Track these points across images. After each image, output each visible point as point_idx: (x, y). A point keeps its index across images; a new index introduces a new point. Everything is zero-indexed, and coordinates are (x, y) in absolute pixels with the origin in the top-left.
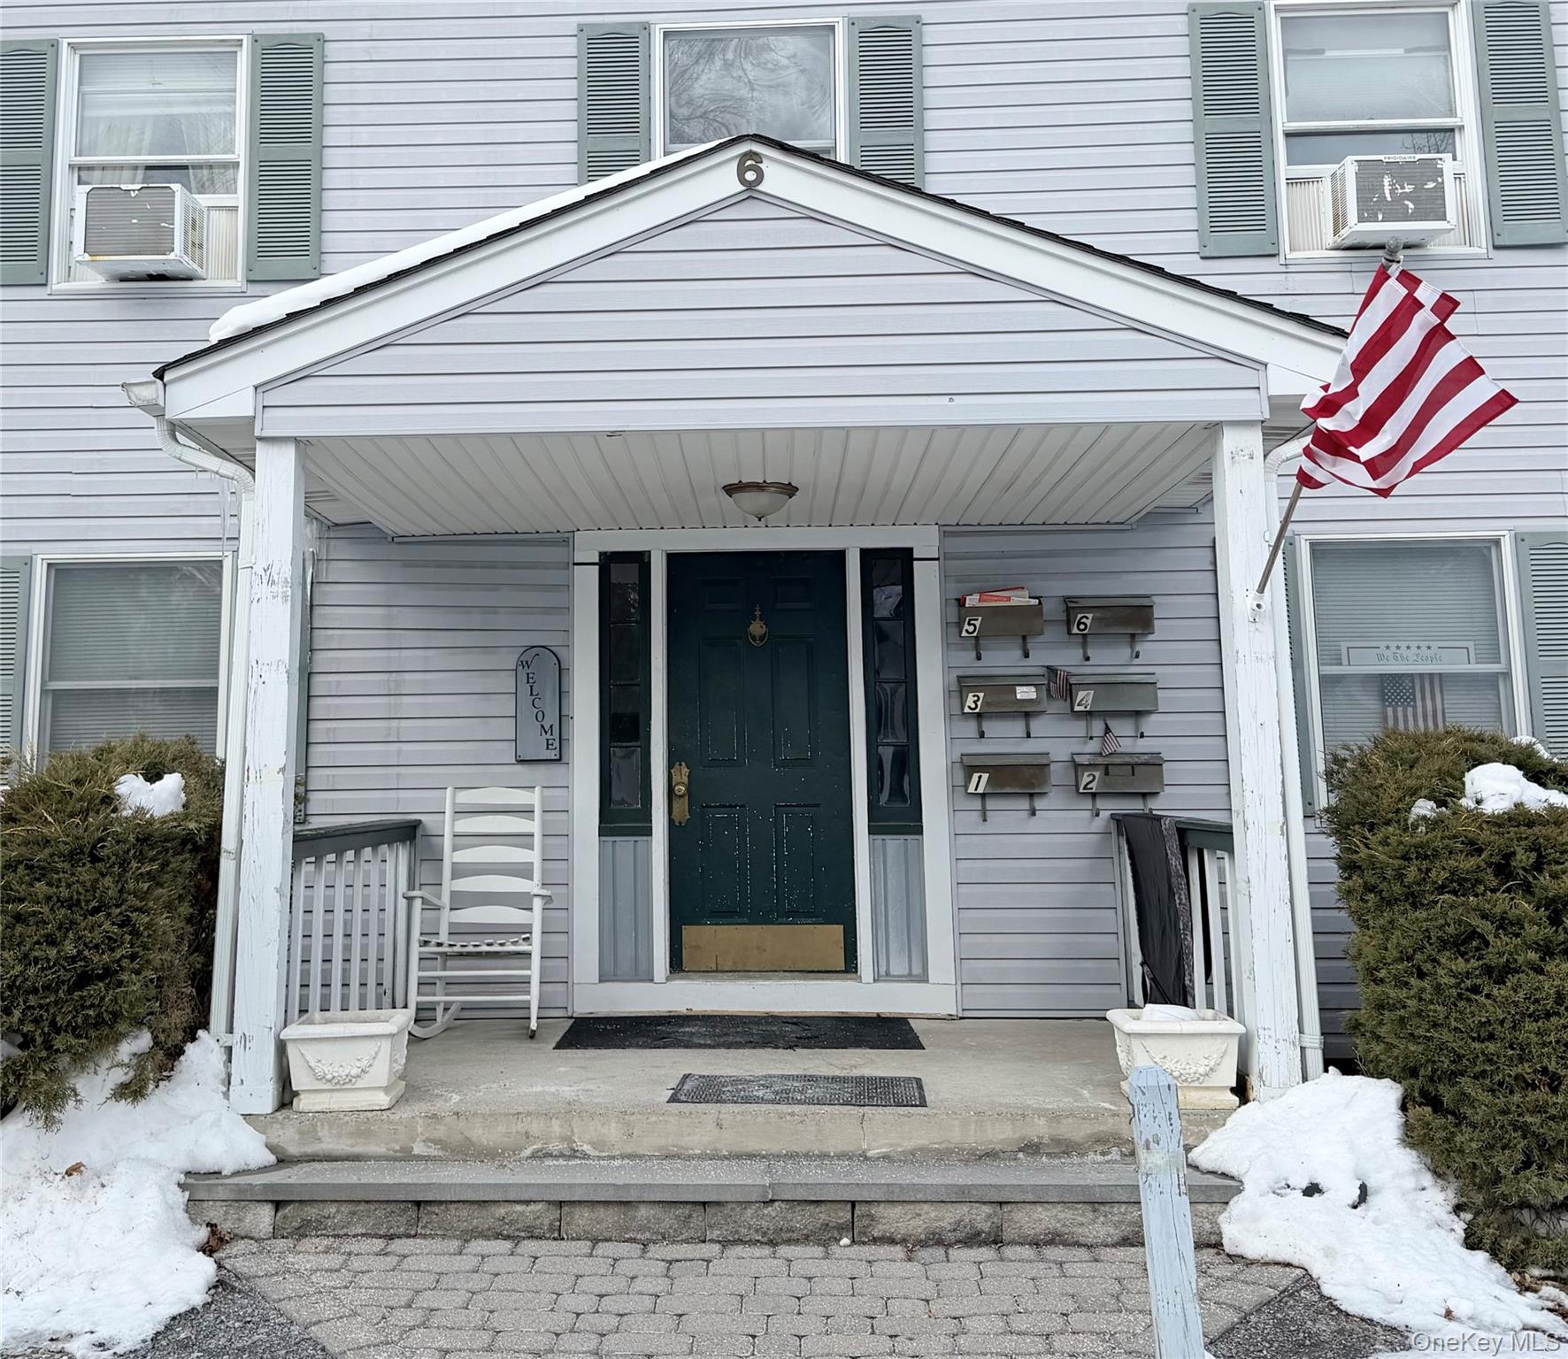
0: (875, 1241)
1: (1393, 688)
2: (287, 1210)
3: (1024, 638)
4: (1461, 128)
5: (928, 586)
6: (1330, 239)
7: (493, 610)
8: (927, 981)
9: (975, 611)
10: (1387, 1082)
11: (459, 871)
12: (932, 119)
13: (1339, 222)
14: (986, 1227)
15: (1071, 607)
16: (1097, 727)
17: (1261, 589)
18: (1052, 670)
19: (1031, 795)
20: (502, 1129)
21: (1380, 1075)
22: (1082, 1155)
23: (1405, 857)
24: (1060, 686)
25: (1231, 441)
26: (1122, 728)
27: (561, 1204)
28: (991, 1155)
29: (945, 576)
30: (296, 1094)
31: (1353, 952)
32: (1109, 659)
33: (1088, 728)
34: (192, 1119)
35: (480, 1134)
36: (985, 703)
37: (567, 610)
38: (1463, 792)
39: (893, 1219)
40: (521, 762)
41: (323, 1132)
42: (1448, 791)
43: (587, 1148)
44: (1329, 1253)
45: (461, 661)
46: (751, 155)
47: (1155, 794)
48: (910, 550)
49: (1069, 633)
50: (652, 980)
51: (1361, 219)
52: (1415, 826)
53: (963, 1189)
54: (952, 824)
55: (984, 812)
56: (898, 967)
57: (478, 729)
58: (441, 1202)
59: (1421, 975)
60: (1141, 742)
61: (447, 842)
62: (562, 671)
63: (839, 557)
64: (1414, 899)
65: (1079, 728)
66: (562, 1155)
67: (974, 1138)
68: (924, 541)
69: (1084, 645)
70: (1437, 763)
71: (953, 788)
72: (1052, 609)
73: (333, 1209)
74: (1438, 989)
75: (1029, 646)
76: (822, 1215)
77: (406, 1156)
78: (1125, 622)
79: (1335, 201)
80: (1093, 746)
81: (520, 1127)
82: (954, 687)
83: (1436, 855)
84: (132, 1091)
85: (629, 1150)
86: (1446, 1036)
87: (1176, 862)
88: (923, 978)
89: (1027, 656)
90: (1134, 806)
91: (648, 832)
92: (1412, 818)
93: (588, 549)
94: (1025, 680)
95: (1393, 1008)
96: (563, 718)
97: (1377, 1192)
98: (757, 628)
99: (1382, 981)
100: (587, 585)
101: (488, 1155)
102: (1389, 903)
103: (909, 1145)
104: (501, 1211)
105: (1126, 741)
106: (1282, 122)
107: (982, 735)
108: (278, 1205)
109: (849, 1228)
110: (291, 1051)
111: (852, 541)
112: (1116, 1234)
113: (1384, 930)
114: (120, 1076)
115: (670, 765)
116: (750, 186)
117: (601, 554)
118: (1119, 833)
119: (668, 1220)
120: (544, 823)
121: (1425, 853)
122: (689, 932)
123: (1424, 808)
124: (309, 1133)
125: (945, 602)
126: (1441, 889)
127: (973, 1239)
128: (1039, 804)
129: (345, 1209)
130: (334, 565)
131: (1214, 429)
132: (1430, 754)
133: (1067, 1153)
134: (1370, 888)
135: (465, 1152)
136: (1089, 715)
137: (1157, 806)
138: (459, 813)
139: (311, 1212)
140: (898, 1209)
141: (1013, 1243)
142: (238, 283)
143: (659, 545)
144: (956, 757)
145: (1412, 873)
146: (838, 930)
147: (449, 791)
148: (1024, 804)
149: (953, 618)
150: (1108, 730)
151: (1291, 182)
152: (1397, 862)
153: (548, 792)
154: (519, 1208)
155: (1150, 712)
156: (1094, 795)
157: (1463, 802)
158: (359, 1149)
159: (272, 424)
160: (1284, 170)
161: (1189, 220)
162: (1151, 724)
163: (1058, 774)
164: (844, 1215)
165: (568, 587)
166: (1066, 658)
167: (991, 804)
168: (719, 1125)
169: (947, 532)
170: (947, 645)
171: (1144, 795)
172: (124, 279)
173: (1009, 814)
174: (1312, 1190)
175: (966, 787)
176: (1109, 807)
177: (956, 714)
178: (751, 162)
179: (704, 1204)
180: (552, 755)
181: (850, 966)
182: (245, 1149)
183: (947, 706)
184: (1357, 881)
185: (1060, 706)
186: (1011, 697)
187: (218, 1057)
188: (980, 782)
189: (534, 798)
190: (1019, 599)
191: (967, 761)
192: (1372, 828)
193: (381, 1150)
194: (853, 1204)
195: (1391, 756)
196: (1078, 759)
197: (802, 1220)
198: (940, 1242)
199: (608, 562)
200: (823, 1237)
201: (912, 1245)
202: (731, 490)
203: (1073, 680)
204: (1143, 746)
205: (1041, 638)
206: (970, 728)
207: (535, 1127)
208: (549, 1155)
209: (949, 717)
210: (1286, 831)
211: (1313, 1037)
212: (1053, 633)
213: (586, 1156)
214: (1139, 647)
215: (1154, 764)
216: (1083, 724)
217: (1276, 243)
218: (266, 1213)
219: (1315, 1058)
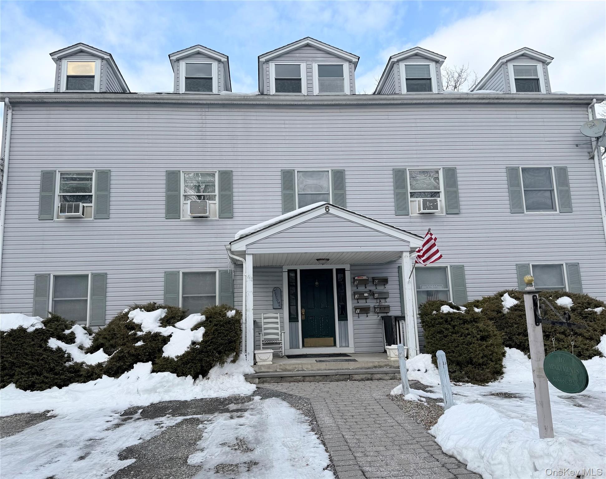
0: (353, 380)
1: (429, 293)
2: (261, 379)
3: (365, 285)
4: (441, 192)
5: (348, 275)
6: (418, 212)
7: (268, 280)
8: (349, 347)
9: (357, 280)
10: (430, 354)
11: (265, 329)
12: (347, 189)
13: (419, 209)
14: (370, 378)
15: (374, 279)
16: (378, 301)
17: (410, 278)
18: (370, 291)
19: (367, 313)
20: (291, 367)
21: (428, 353)
22: (383, 368)
23: (432, 320)
24: (372, 293)
25: (404, 254)
26: (383, 301)
27: (304, 376)
28: (369, 368)
29: (351, 274)
30: (257, 362)
31: (424, 335)
32: (380, 288)
33: (377, 301)
34: (242, 366)
35: (288, 368)
36: (359, 297)
37: (282, 280)
38: (440, 310)
39: (356, 377)
40: (274, 309)
41: (262, 368)
42: (438, 309)
43: (305, 369)
44: (421, 378)
45: (262, 290)
46: (327, 206)
47: (388, 312)
48: (345, 269)
49: (373, 283)
50: (299, 348)
51: (423, 210)
52: (433, 315)
53: (366, 372)
54: (353, 319)
55: (359, 316)
56: (344, 345)
57: (266, 303)
58: (285, 377)
59: (434, 338)
60: (386, 303)
61: (263, 324)
62: (281, 292)
63: (331, 270)
64: (433, 326)
65: (375, 301)
66: (301, 370)
67: (366, 366)
68: (347, 267)
69: (376, 286)
70: (436, 305)
71: (353, 312)
72: (370, 280)
73: (268, 379)
74: (437, 339)
75: (366, 286)
76: (345, 377)
77: (276, 371)
78: (383, 282)
79: (419, 205)
80: (378, 304)
81: (294, 366)
82: (353, 294)
83: (436, 319)
84: (234, 361)
85: (312, 369)
86: (438, 346)
87: (394, 323)
88: (348, 346)
89: (366, 288)
90: (385, 315)
91: (298, 321)
92: (433, 314)
93: (285, 269)
94: (366, 292)
95: (430, 343)
96: (282, 300)
97: (428, 370)
98: (317, 283)
99: (429, 339)
100: (285, 276)
101: (290, 371)
102: (429, 327)
103: (356, 367)
104: (295, 378)
105: (383, 303)
106: (409, 190)
107: (358, 302)
108: (259, 378)
109: (349, 379)
110: (256, 355)
111: (334, 267)
112: (390, 378)
113: (429, 331)
114: (232, 359)
115: (301, 309)
116: (327, 212)
117: (288, 270)
118: (382, 320)
119: (321, 378)
120: (280, 320)
121: (435, 319)
122: (305, 340)
123: (434, 312)
124: (260, 368)
125: (351, 278)
126: (437, 324)
127: (368, 380)
128: (368, 315)
129: (270, 378)
130: (237, 272)
131: (402, 252)
132: (435, 304)
133: (381, 368)
134: (426, 325)
135: (286, 370)
136: (377, 298)
137: (389, 314)
138: (265, 318)
139: (265, 379)
140: (356, 376)
141: (374, 380)
142: (217, 218)
143: (298, 268)
144: (354, 307)
145: (433, 322)
146: (333, 338)
147: (262, 314)
148: (366, 315)
149: (353, 281)
150: (380, 301)
151: (411, 201)
152: (430, 321)
153: (281, 314)
154: (298, 377)
155: (387, 298)
156: (378, 313)
157: (441, 311)
158: (268, 371)
159: (249, 251)
160: (410, 199)
161: (393, 208)
162: (388, 300)
163: (372, 309)
164: (348, 377)
165: (282, 276)
166: (373, 288)
167: (360, 315)
168: (326, 365)
169: (351, 265)
170: (352, 286)
171: (387, 313)
172: (194, 217)
173: (363, 317)
174: (419, 370)
175: (355, 312)
176: (381, 315)
177: (354, 298)
178: (327, 208)
179: (326, 376)
180: (280, 307)
181: (335, 345)
182: (251, 370)
183: (352, 297)
184: (424, 324)
185: (372, 297)
186: (363, 296)
187: (245, 356)
188: (358, 311)
189: (278, 315)
190: (365, 278)
191: (356, 307)
192: (426, 316)
193: (272, 371)
194: (349, 375)
195: (429, 304)
196: (375, 306)
197: (341, 377)
198: (363, 380)
199: (289, 271)
200: (345, 380)
201: (359, 380)
202: (318, 260)
203: (374, 292)
204: (386, 304)
205: (368, 285)
206: (356, 301)
207: (297, 366)
208: (299, 370)
209: (352, 299)
210: (413, 316)
211: (418, 349)
212: (371, 284)
213: (305, 370)
214: (386, 286)
215: (388, 307)
216: (376, 300)
217: (408, 213)
218: (257, 379)
219: (418, 352)
